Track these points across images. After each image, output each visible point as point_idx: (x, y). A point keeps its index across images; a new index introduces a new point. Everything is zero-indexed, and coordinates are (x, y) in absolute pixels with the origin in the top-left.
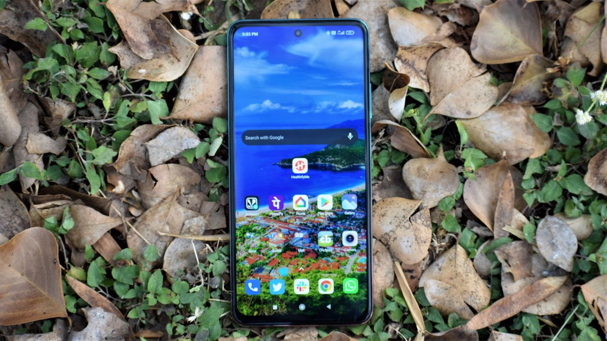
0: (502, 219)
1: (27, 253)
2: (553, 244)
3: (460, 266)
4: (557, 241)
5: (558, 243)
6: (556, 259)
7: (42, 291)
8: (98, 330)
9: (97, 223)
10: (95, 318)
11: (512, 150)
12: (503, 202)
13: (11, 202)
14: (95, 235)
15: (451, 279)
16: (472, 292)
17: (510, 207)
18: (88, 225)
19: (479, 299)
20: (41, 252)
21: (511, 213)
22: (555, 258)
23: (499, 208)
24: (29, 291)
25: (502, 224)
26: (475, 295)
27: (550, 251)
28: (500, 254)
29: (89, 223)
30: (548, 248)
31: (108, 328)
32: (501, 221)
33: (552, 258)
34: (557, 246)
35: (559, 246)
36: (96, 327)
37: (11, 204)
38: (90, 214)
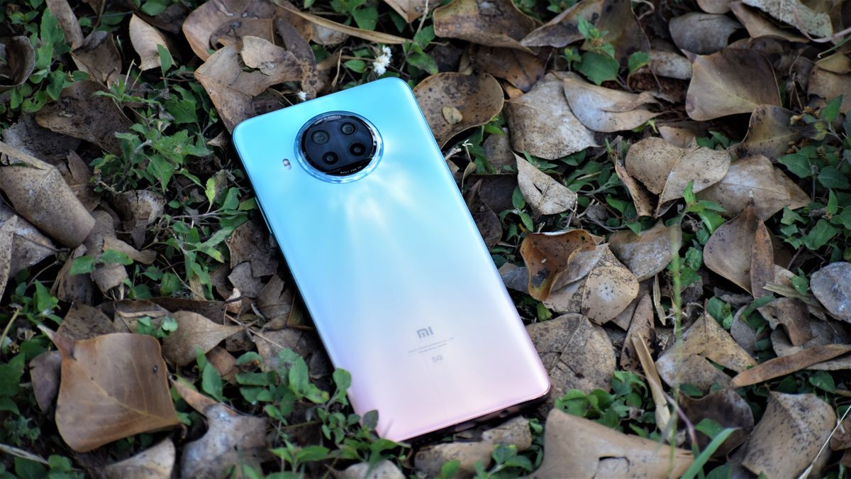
0: (761, 277)
1: (116, 367)
2: (835, 292)
3: (713, 331)
4: (839, 286)
5: (842, 288)
6: (843, 311)
7: (139, 412)
8: (223, 436)
9: (208, 330)
10: (218, 420)
11: (761, 202)
12: (758, 257)
13: (86, 319)
14: (207, 343)
15: (702, 344)
16: (732, 355)
17: (770, 263)
18: (197, 333)
19: (744, 363)
20: (134, 365)
21: (772, 269)
22: (840, 309)
23: (754, 266)
24: (121, 414)
25: (761, 283)
26: (736, 358)
27: (833, 302)
28: (764, 310)
29: (198, 330)
30: (830, 297)
31: (237, 432)
32: (760, 280)
33: (837, 309)
34: (841, 293)
35: (843, 292)
36: (221, 432)
37: (87, 321)
38: (197, 320)
